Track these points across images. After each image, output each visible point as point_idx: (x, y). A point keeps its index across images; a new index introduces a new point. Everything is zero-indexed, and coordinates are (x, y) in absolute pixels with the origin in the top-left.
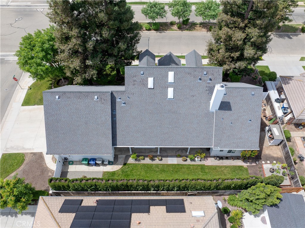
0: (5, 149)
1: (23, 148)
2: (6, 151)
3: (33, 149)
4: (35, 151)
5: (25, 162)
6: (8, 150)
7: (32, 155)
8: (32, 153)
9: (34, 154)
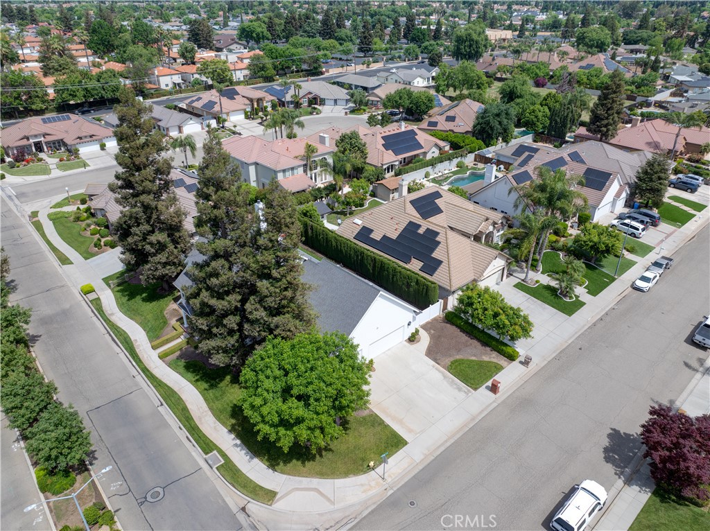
0: (470, 394)
1: (445, 377)
2: (469, 391)
3: (433, 366)
4: (433, 363)
5: (452, 359)
6: (466, 391)
7: (439, 362)
8: (438, 364)
9: (435, 360)
